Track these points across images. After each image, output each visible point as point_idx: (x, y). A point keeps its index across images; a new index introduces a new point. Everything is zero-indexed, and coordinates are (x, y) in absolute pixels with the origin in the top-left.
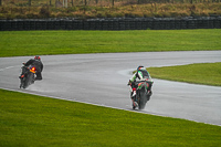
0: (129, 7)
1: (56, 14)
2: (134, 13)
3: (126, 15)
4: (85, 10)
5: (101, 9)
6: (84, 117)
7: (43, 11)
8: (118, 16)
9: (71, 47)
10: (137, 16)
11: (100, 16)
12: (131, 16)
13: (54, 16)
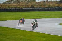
0: (58, 4)
1: (36, 7)
2: (59, 6)
3: (57, 7)
4: (45, 5)
5: (50, 5)
6: (44, 38)
7: (32, 6)
8: (55, 7)
9: (40, 16)
10: (60, 7)
11: (49, 7)
12: (58, 7)
13: (35, 7)
